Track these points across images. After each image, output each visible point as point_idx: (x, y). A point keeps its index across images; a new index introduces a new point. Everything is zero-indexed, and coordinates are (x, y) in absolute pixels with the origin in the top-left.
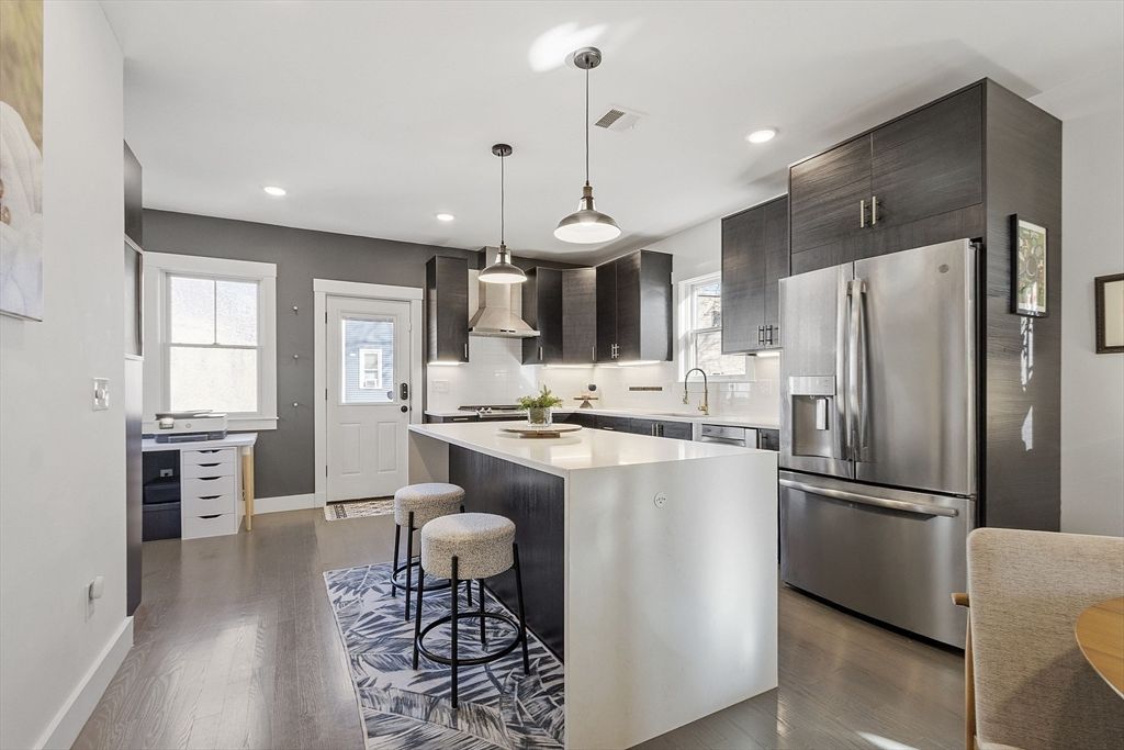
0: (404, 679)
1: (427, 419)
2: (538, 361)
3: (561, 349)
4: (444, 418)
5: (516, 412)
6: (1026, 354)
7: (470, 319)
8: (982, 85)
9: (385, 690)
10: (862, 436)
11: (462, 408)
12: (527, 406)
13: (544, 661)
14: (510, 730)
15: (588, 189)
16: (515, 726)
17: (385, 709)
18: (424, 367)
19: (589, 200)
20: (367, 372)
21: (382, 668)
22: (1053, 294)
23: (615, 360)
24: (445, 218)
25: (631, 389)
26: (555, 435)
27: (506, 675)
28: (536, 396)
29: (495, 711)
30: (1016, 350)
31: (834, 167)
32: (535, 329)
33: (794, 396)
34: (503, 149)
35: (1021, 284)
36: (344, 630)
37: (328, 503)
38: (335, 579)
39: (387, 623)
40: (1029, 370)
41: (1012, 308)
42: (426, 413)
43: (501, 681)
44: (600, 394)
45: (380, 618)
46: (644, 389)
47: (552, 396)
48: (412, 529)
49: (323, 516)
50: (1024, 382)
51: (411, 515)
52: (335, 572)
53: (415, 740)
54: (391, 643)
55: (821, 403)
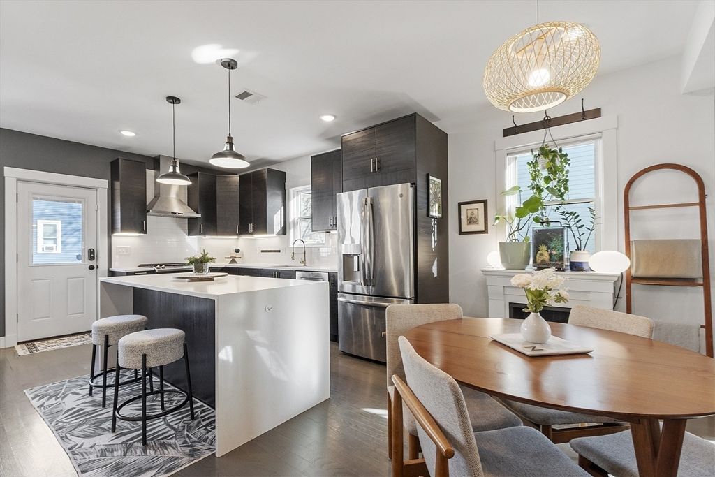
0: (106, 439)
1: (112, 274)
2: (200, 234)
3: (216, 226)
4: (127, 273)
5: (184, 267)
6: (434, 235)
7: (147, 204)
8: (414, 115)
9: (91, 447)
10: (372, 273)
11: (141, 266)
12: (191, 263)
13: (203, 411)
14: (182, 448)
15: (230, 138)
16: (185, 445)
17: (93, 457)
18: (109, 237)
19: (231, 145)
20: (45, 239)
21: (87, 436)
22: (445, 208)
23: (251, 233)
24: (129, 134)
25: (262, 251)
26: (211, 279)
27: (179, 423)
28: (198, 256)
29: (172, 441)
30: (430, 232)
31: (361, 140)
32: (197, 213)
33: (344, 255)
34: (174, 100)
35: (431, 204)
36: (51, 422)
37: (19, 343)
38: (36, 393)
39: (88, 412)
40: (435, 242)
41: (428, 215)
42: (111, 269)
43: (176, 426)
44: (243, 255)
45: (81, 410)
46: (270, 251)
47: (209, 256)
48: (107, 346)
49: (15, 353)
50: (433, 247)
51: (107, 337)
52: (35, 389)
53: (118, 467)
54: (93, 422)
55: (356, 258)
